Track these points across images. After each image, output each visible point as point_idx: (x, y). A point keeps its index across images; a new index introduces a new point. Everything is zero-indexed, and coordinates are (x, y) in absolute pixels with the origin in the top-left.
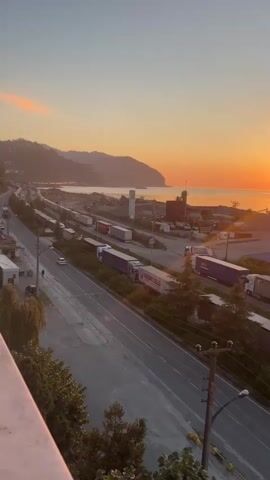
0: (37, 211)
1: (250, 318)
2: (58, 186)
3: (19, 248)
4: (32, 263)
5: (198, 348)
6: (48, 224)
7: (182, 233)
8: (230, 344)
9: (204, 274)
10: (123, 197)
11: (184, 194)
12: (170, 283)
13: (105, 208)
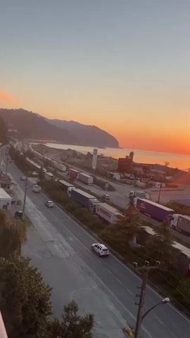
0: (28, 159)
1: (173, 246)
2: (45, 143)
3: (12, 184)
4: (21, 195)
5: (135, 265)
6: (35, 169)
7: (128, 181)
8: (158, 263)
9: (142, 212)
10: (89, 153)
11: (132, 154)
12: (118, 216)
13: (76, 160)
